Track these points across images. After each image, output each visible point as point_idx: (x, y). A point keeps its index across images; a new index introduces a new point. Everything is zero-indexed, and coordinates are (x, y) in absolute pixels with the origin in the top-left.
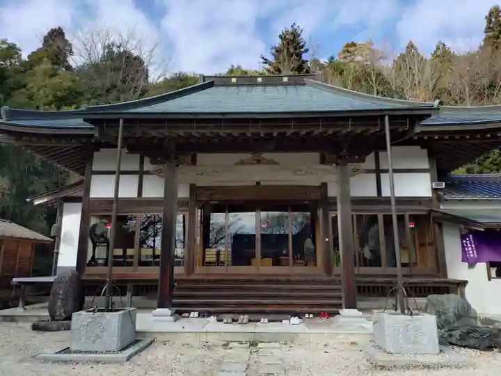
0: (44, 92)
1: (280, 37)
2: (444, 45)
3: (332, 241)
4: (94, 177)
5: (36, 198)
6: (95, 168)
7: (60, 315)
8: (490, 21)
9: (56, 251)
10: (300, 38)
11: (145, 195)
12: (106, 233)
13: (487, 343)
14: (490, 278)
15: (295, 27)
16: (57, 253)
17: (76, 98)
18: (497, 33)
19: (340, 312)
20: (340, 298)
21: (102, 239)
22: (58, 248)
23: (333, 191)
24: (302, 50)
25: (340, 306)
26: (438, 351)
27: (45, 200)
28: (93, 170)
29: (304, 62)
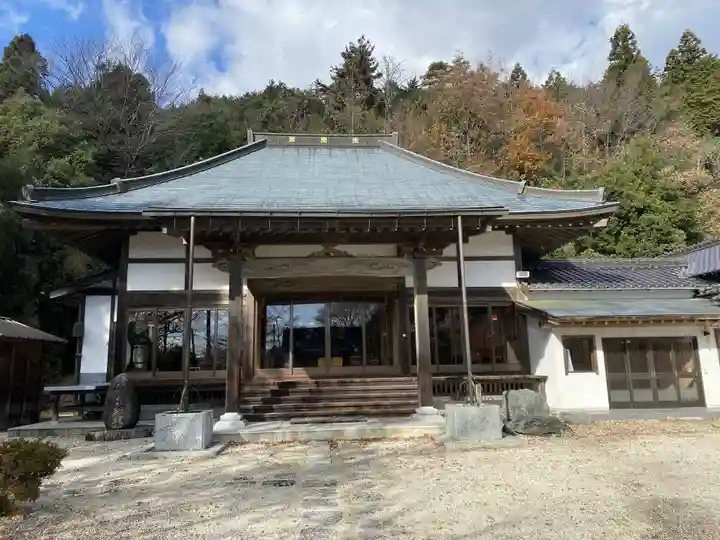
0: (25, 138)
1: (343, 54)
2: (558, 74)
3: (409, 338)
4: (131, 267)
5: (52, 290)
6: (132, 255)
7: (117, 424)
8: (615, 45)
9: (77, 354)
10: (370, 58)
11: (196, 287)
12: (148, 331)
13: (547, 430)
14: (567, 373)
15: (364, 42)
16: (81, 357)
17: (68, 146)
18: (623, 62)
19: (417, 410)
20: (415, 397)
21: (142, 340)
22: (80, 352)
23: (410, 282)
24: (374, 74)
25: (416, 405)
26: (501, 436)
27: (64, 293)
28: (130, 256)
29: (376, 91)
